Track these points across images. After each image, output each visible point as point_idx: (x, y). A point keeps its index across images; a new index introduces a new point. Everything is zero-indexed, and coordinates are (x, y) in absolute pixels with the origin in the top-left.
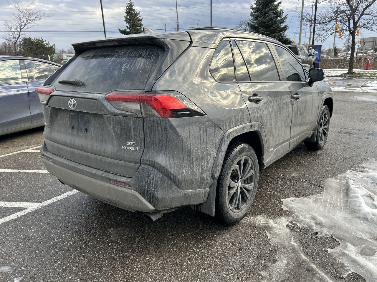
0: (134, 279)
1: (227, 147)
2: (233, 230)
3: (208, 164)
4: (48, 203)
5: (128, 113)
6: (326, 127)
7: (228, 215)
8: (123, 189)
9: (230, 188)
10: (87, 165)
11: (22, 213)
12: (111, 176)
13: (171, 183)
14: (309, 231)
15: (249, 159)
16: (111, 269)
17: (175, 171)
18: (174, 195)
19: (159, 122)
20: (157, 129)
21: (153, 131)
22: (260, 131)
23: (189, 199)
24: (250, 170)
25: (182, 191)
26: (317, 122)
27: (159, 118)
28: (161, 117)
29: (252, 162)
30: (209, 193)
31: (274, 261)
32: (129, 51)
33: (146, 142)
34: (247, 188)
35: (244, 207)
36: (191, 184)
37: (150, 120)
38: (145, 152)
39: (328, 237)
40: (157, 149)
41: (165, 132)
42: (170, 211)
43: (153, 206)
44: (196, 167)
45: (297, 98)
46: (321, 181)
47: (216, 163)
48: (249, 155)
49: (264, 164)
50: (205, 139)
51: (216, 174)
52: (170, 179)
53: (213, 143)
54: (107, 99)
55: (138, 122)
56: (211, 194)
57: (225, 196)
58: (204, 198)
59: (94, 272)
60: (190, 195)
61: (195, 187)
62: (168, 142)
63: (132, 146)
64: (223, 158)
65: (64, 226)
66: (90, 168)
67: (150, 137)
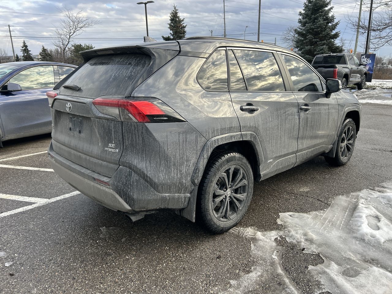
0: (109, 275)
1: (209, 154)
2: (218, 238)
3: (188, 170)
4: (55, 200)
5: (109, 117)
6: (351, 142)
7: (212, 223)
8: (104, 188)
9: (215, 196)
10: (80, 164)
11: (30, 207)
12: (96, 176)
13: (147, 186)
14: (296, 246)
15: (241, 168)
16: (91, 263)
17: (151, 174)
18: (151, 197)
19: (136, 126)
20: (134, 133)
21: (131, 134)
22: (253, 141)
23: (166, 202)
24: (241, 180)
25: (159, 194)
26: (337, 136)
27: (136, 122)
28: (137, 121)
29: (244, 172)
30: (190, 198)
31: (249, 272)
32: (122, 60)
33: (124, 145)
34: (238, 198)
35: (234, 217)
36: (169, 188)
37: (128, 124)
38: (123, 154)
39: (314, 254)
40: (135, 152)
41: (142, 136)
42: (149, 213)
43: (130, 206)
44: (174, 172)
45: (306, 110)
46: (330, 199)
47: (197, 169)
48: (239, 165)
49: (260, 175)
50: (184, 145)
51: (196, 180)
52: (146, 181)
53: (194, 150)
54: (94, 103)
55: (117, 126)
56: (192, 199)
57: (208, 203)
58: (184, 203)
59: (75, 264)
60: (168, 199)
61: (173, 191)
62: (145, 146)
63: (113, 148)
64: (205, 164)
65: (63, 222)
66: (81, 167)
67: (128, 140)
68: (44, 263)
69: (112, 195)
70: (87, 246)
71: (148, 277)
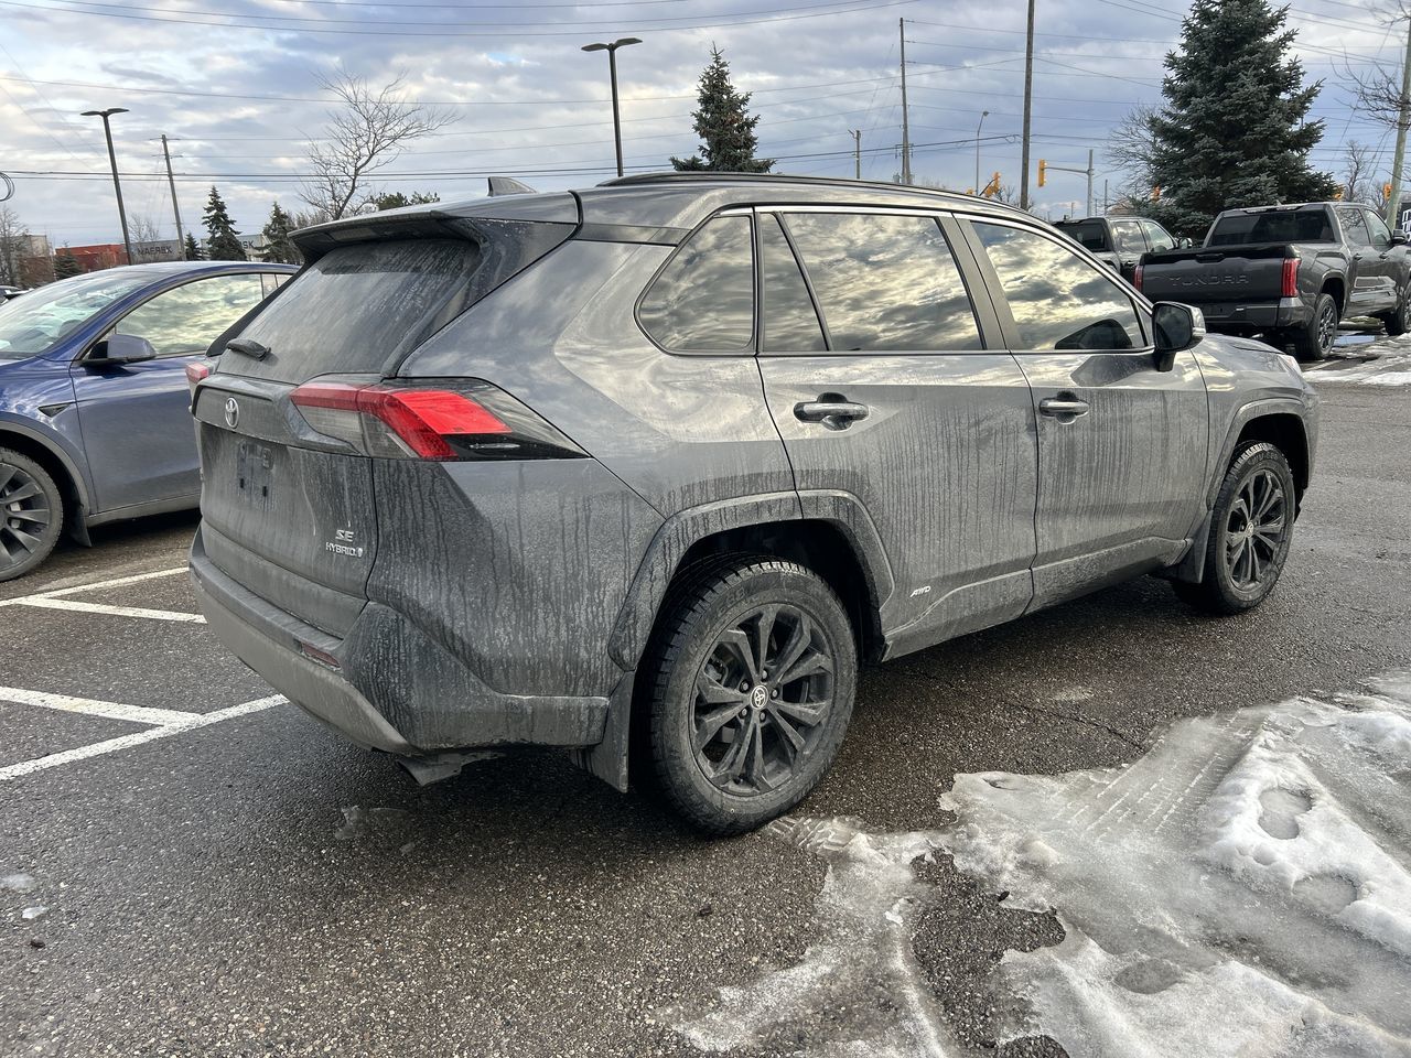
0: (332, 955)
1: (674, 565)
2: (720, 852)
3: (596, 616)
4: (221, 718)
5: (333, 442)
6: (1272, 526)
7: (694, 798)
8: (324, 674)
9: (704, 708)
11: (138, 739)
12: (304, 634)
13: (457, 666)
14: (983, 886)
15: (803, 614)
16: (287, 920)
17: (466, 627)
18: (469, 705)
19: (413, 472)
20: (407, 493)
21: (398, 499)
22: (845, 520)
23: (524, 722)
24: (806, 654)
25: (498, 694)
26: (1208, 506)
27: (414, 460)
28: (416, 456)
29: (815, 627)
30: (607, 712)
31: (792, 963)
33: (380, 532)
34: (797, 715)
35: (780, 783)
36: (530, 675)
37: (389, 465)
38: (377, 562)
39: (1036, 914)
40: (412, 555)
41: (433, 505)
42: (474, 760)
43: (400, 730)
44: (546, 623)
45: (1067, 414)
46: (1155, 728)
47: (628, 614)
48: (795, 602)
49: (882, 639)
50: (580, 535)
51: (626, 652)
52: (452, 650)
53: (616, 549)
54: (296, 400)
55: (359, 471)
56: (614, 716)
57: (676, 727)
58: (590, 726)
59: (237, 920)
60: (529, 711)
61: (547, 686)
62: (444, 535)
63: (349, 545)
64: (658, 599)
65: (230, 786)
66: (270, 606)
67: (390, 518)
68: (143, 914)
69: (345, 694)
70: (285, 865)
71: (457, 966)
